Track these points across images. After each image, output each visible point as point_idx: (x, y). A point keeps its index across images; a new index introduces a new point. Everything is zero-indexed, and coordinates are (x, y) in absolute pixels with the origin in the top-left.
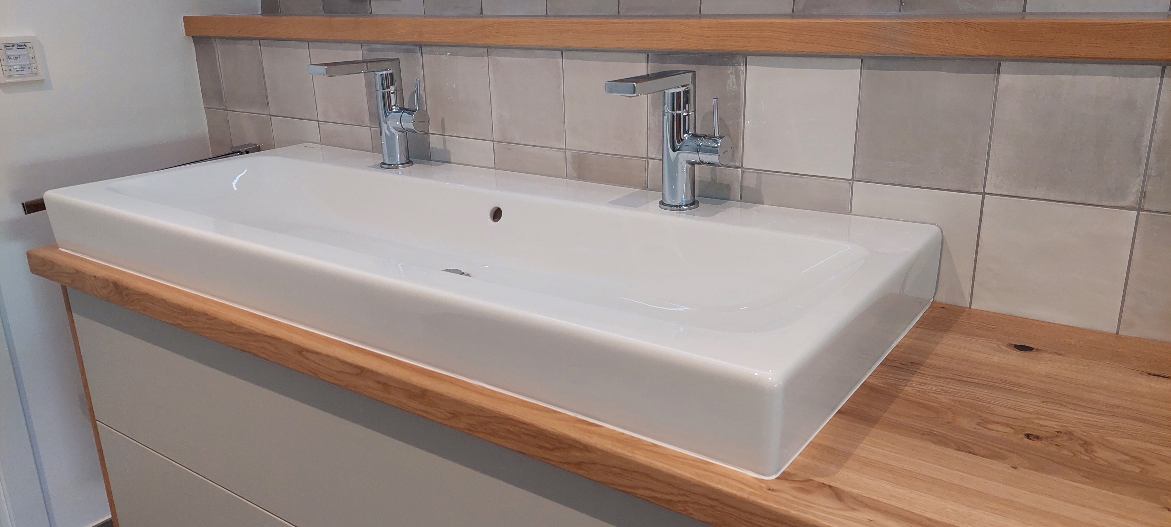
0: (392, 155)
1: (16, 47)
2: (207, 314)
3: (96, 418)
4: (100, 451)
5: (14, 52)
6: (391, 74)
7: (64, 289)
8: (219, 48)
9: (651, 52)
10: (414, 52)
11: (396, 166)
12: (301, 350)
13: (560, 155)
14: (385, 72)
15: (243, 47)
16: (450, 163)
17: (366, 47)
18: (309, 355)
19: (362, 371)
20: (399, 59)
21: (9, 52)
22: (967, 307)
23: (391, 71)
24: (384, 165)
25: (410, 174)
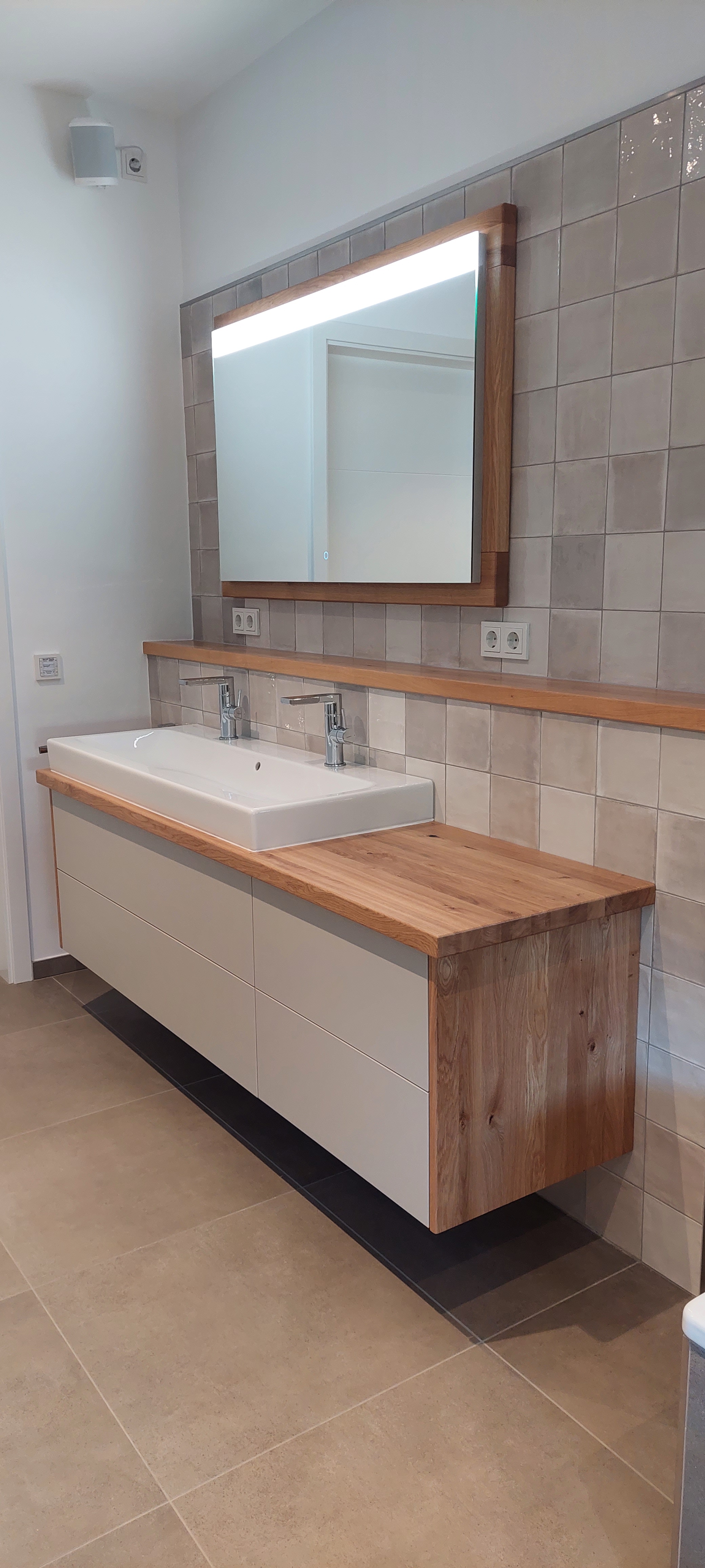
0: (225, 732)
1: (48, 660)
2: (101, 798)
3: (58, 867)
4: (57, 887)
5: (48, 663)
6: (227, 686)
7: (50, 790)
8: (160, 661)
9: (336, 682)
10: (245, 673)
11: (227, 739)
12: (131, 812)
13: (302, 736)
14: (223, 684)
15: (171, 663)
16: (258, 739)
17: (225, 668)
18: (134, 815)
19: (149, 820)
20: (233, 677)
21: (45, 663)
22: (443, 823)
23: (227, 684)
24: (222, 738)
25: (236, 744)
